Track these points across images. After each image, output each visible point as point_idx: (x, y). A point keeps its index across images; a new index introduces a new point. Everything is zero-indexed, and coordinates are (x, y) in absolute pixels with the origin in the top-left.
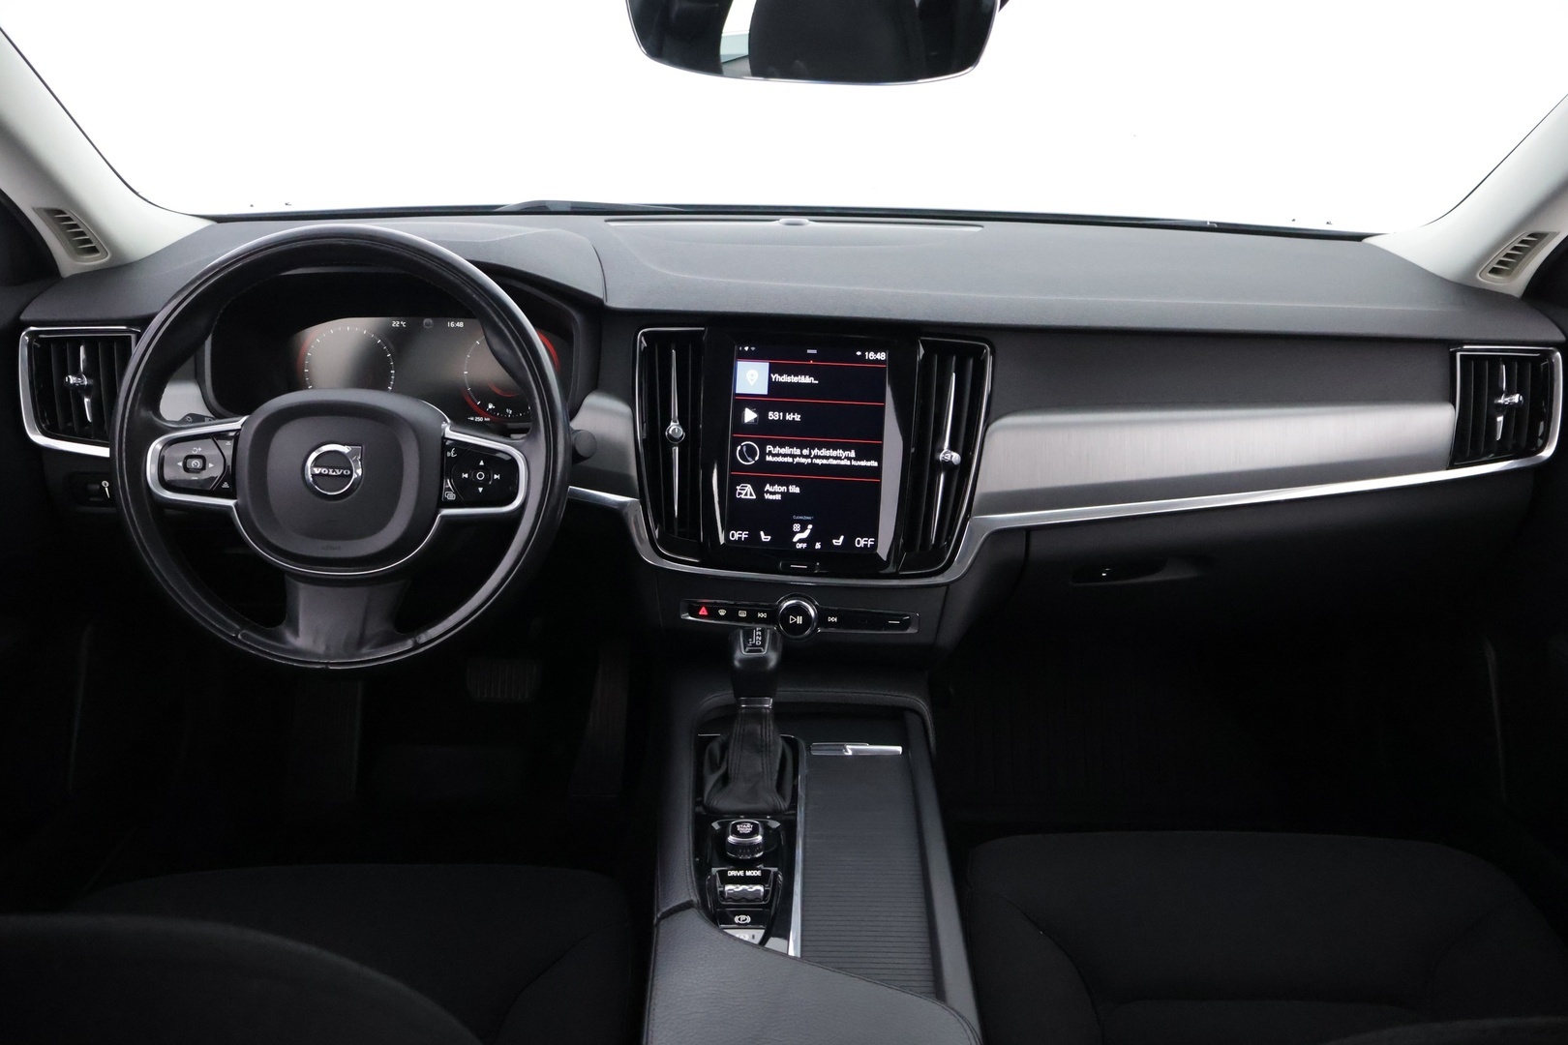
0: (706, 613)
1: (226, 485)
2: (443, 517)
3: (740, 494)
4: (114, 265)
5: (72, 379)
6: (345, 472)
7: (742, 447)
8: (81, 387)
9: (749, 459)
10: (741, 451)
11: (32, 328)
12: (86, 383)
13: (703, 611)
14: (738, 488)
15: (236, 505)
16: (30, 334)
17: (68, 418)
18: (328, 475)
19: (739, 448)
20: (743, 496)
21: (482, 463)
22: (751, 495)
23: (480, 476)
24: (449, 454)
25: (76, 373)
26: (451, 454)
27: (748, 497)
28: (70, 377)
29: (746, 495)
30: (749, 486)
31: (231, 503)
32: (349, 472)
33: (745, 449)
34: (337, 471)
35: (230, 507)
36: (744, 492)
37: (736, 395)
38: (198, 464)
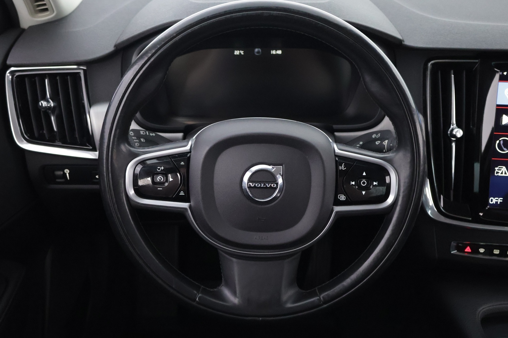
0: (470, 251)
1: (182, 193)
2: (337, 212)
3: (497, 173)
4: (59, 17)
5: (44, 104)
6: (272, 185)
7: (500, 141)
8: (50, 108)
9: (505, 149)
10: (499, 144)
11: (13, 69)
12: (52, 105)
13: (468, 249)
14: (496, 168)
15: (190, 207)
16: (12, 73)
17: (40, 127)
18: (260, 187)
19: (498, 142)
20: (499, 174)
21: (364, 174)
22: (505, 173)
23: (364, 183)
24: (340, 168)
25: (44, 98)
26: (342, 168)
27: (504, 175)
28: (42, 102)
29: (502, 173)
30: (504, 167)
31: (185, 205)
32: (275, 185)
33: (502, 142)
34: (267, 184)
35: (186, 209)
36: (500, 172)
37: (498, 106)
38: (163, 179)
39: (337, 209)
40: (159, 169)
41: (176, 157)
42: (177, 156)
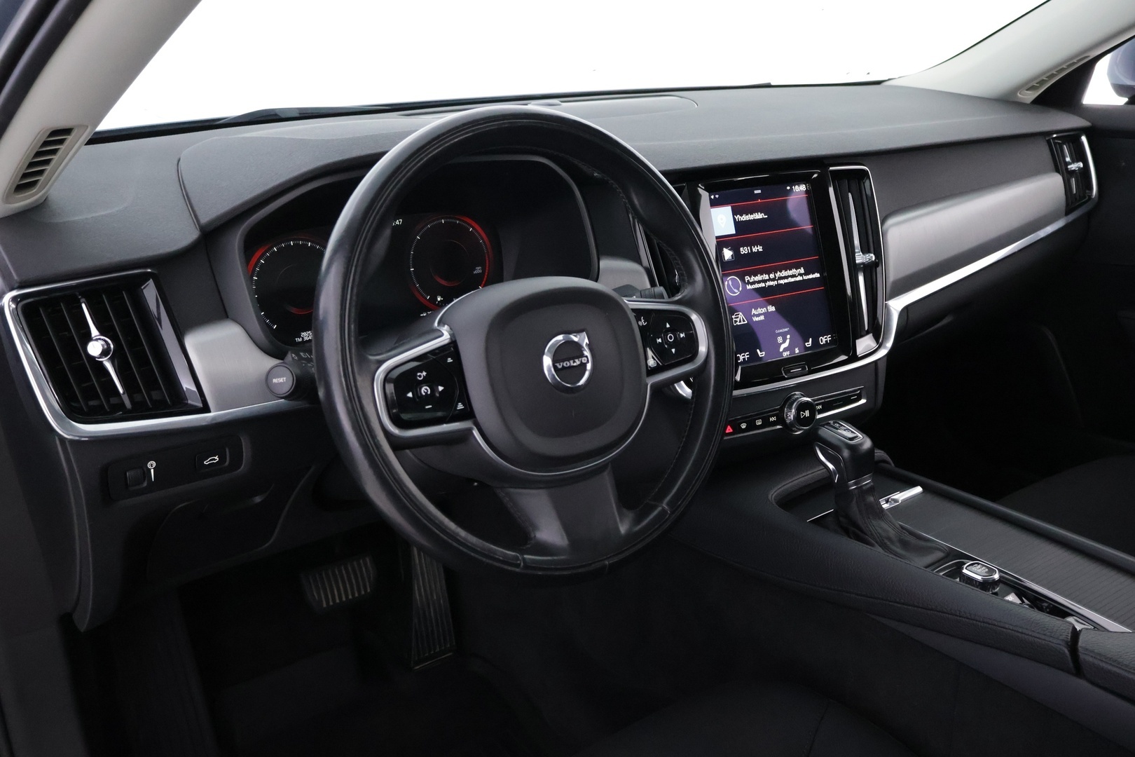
1: (460, 406)
2: (651, 385)
3: (736, 322)
7: (728, 282)
9: (735, 290)
10: (728, 286)
11: (15, 292)
13: (729, 430)
14: (734, 317)
15: (476, 424)
16: (14, 300)
18: (570, 367)
20: (738, 323)
21: (668, 326)
22: (744, 321)
23: (670, 338)
24: (640, 323)
26: (642, 323)
27: (742, 323)
30: (741, 313)
31: (469, 424)
32: (586, 359)
33: (730, 282)
34: (576, 360)
35: (470, 429)
36: (738, 320)
37: (717, 238)
38: (429, 390)
39: (651, 381)
40: (420, 376)
41: (438, 353)
42: (437, 351)
